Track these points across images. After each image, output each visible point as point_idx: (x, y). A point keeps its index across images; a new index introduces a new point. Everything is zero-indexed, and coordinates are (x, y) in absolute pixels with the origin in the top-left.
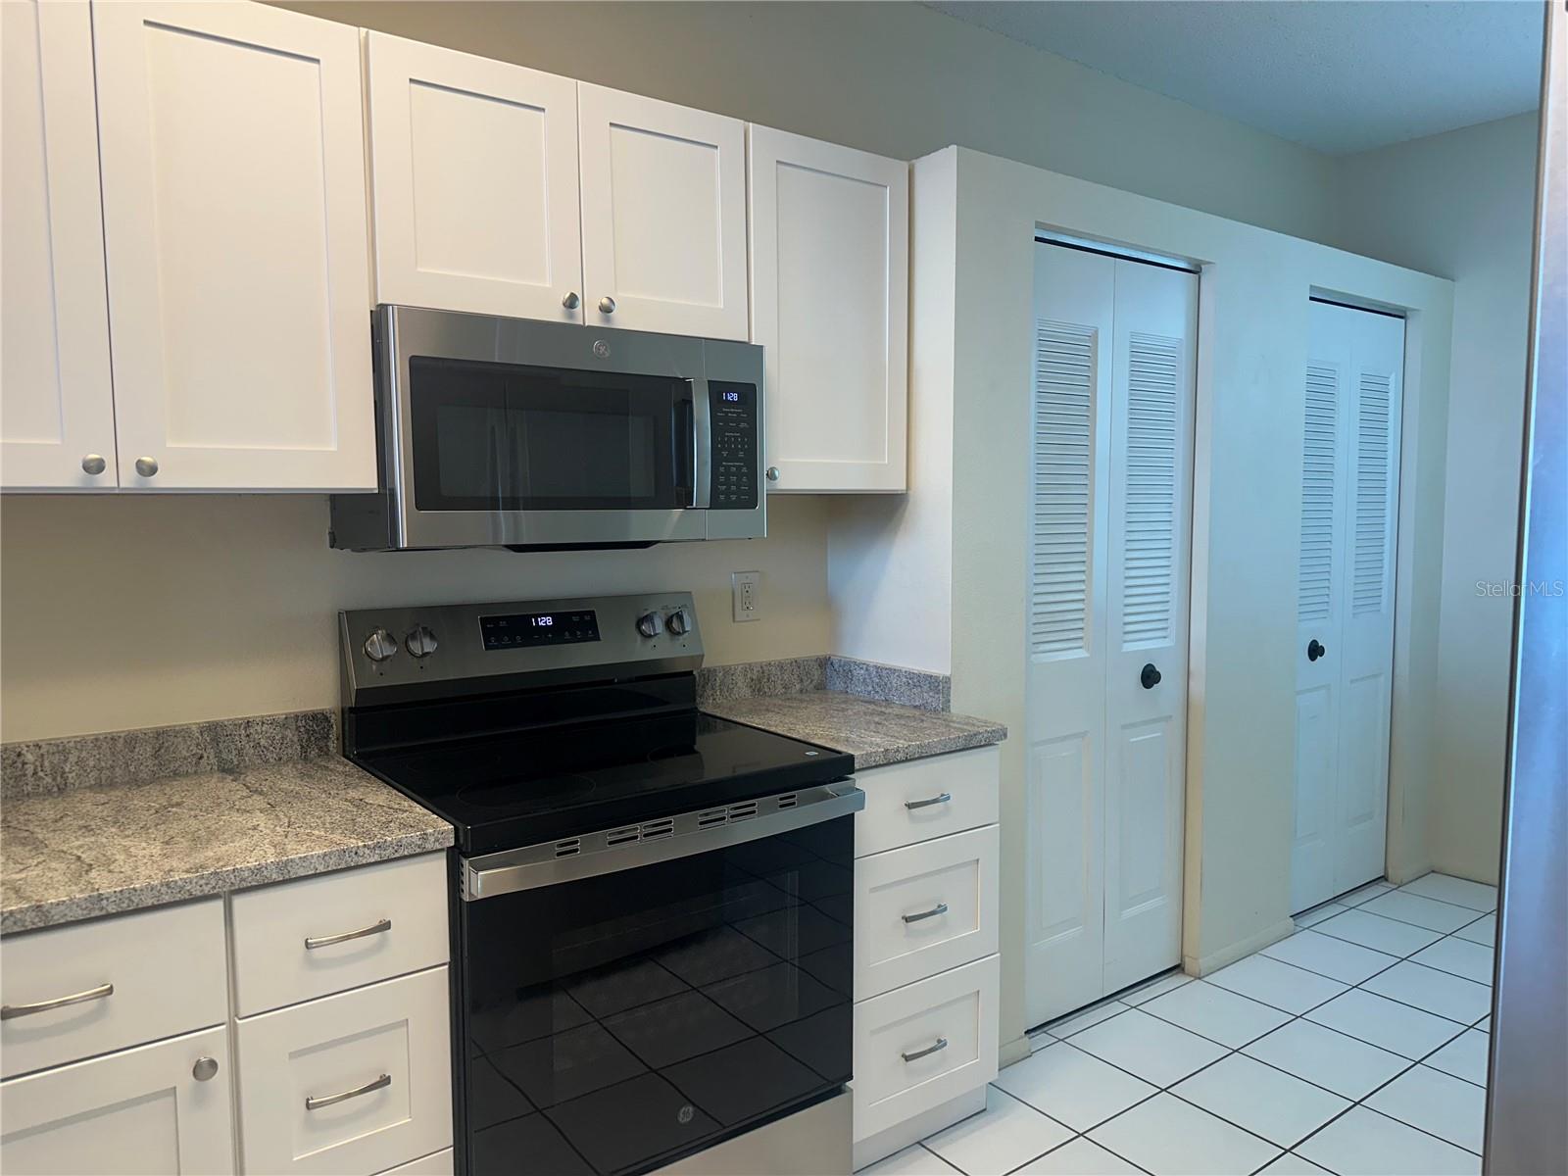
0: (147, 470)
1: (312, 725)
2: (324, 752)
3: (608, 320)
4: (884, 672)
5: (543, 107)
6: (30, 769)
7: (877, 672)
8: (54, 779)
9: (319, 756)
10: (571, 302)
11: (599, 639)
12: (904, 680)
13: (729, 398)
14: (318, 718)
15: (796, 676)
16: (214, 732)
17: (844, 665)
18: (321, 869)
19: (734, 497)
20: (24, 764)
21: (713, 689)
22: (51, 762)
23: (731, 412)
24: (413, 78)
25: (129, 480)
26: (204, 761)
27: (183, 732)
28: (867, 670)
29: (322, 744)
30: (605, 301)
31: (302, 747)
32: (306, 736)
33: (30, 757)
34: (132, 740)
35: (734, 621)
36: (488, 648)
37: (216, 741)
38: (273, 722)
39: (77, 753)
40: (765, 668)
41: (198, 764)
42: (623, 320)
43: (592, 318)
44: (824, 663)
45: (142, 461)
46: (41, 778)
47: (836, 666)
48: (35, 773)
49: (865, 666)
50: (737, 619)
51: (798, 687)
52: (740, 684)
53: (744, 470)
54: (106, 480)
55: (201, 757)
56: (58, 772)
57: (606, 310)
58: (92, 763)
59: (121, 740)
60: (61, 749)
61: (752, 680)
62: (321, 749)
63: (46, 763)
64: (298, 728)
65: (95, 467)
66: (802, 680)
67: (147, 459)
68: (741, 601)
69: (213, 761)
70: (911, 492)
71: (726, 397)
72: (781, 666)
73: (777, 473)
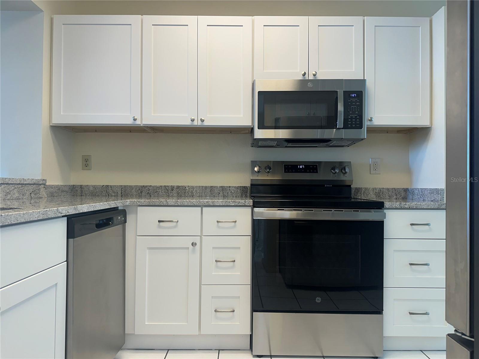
0: (202, 121)
1: (243, 190)
2: (246, 196)
3: (316, 78)
4: (423, 190)
5: (298, 25)
6: (187, 191)
7: (421, 190)
8: (191, 194)
9: (245, 197)
10: (304, 74)
11: (317, 173)
12: (429, 192)
13: (353, 96)
14: (245, 187)
15: (394, 194)
16: (223, 188)
17: (412, 190)
18: (221, 204)
19: (354, 126)
20: (186, 190)
21: (360, 194)
22: (191, 190)
23: (353, 100)
24: (264, 25)
25: (200, 123)
26: (220, 194)
27: (216, 187)
28: (418, 190)
29: (246, 194)
30: (314, 73)
31: (241, 194)
32: (242, 192)
33: (187, 189)
34: (206, 187)
35: (370, 174)
36: (285, 172)
37: (223, 190)
38: (235, 187)
39: (196, 189)
40: (381, 189)
41: (219, 195)
42: (320, 77)
43: (311, 77)
44: (406, 190)
45: (202, 119)
46: (189, 193)
47: (410, 191)
48: (188, 192)
49: (418, 189)
50: (371, 173)
51: (395, 197)
52: (371, 193)
53: (358, 117)
54: (195, 123)
55: (220, 193)
56: (192, 192)
57: (314, 75)
58: (198, 191)
59: (204, 187)
60: (193, 187)
61: (376, 193)
62: (245, 195)
63: (190, 190)
64: (240, 189)
65: (193, 120)
66: (397, 195)
67: (203, 118)
68: (374, 168)
69: (222, 194)
70: (432, 126)
71: (352, 95)
72: (388, 189)
73: (373, 119)
